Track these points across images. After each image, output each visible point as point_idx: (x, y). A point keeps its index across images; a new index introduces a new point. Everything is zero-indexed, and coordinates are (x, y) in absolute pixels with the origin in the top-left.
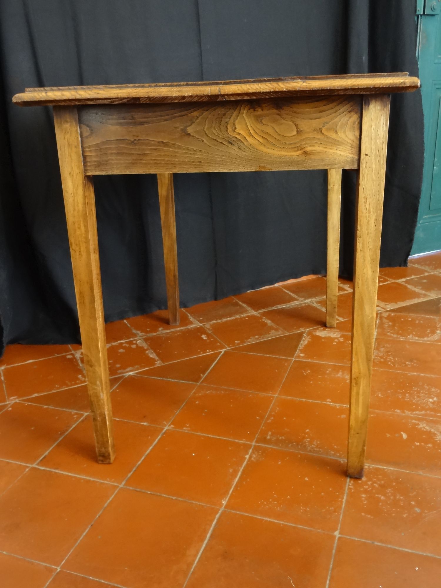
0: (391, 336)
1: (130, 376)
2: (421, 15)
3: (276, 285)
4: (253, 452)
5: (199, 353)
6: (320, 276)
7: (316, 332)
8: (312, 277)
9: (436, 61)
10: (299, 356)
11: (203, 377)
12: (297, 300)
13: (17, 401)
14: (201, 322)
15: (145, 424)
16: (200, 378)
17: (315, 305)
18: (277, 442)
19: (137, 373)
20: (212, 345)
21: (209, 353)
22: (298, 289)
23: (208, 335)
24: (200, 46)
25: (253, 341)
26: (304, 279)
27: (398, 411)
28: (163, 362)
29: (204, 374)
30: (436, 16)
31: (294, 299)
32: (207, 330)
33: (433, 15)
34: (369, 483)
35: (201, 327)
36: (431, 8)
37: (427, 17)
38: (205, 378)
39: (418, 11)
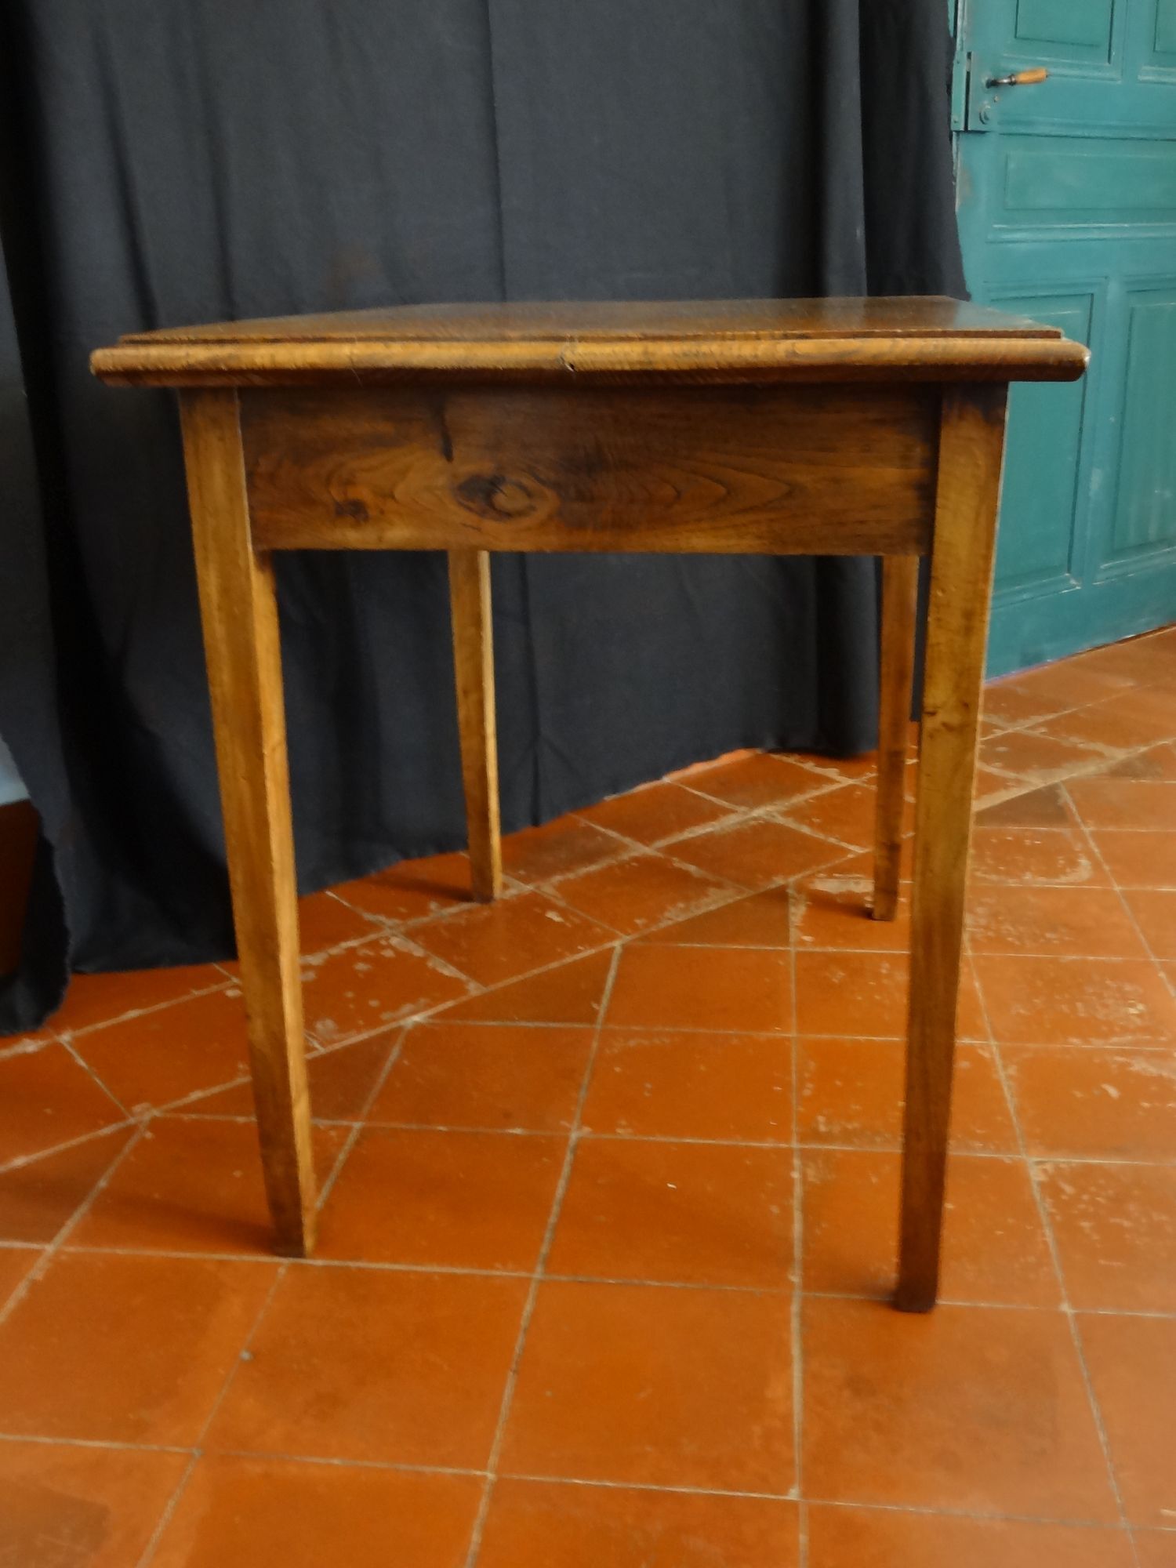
0: (985, 879)
1: (418, 1027)
2: (958, 132)
3: (667, 779)
4: (805, 1165)
5: (561, 956)
6: (759, 751)
7: (812, 882)
8: (742, 755)
9: (990, 237)
10: (802, 943)
11: (602, 1008)
12: (733, 812)
13: (156, 1113)
14: (526, 880)
15: (518, 1131)
16: (595, 1013)
17: (781, 820)
18: (847, 1136)
19: (431, 1017)
20: (583, 934)
21: (587, 952)
22: (723, 784)
23: (562, 912)
24: (498, 202)
25: (675, 914)
26: (725, 760)
27: (1075, 1041)
28: (486, 984)
29: (598, 1002)
30: (987, 133)
31: (726, 812)
32: (552, 898)
33: (983, 132)
34: (1085, 1197)
35: (534, 894)
36: (980, 117)
37: (970, 136)
38: (609, 1011)
39: (955, 122)
